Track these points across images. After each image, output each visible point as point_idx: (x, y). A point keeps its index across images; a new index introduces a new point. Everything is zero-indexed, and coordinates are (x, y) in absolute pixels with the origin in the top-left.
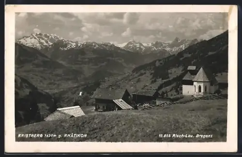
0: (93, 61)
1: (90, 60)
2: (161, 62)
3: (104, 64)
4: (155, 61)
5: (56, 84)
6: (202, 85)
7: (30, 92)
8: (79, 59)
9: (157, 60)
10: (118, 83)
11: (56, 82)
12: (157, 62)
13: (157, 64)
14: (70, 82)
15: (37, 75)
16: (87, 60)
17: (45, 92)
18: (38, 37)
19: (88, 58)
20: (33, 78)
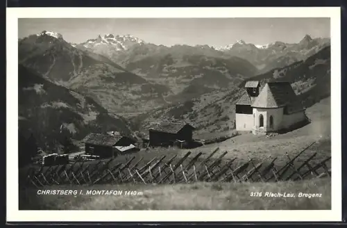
0: (185, 72)
1: (180, 71)
2: (282, 71)
3: (200, 76)
4: (273, 71)
5: (133, 104)
6: (264, 114)
7: (98, 116)
8: (165, 70)
9: (276, 69)
10: (218, 103)
11: (133, 102)
12: (276, 71)
13: (276, 75)
14: (152, 102)
15: (108, 93)
16: (175, 71)
17: (118, 116)
18: (108, 40)
19: (177, 69)
20: (102, 97)
